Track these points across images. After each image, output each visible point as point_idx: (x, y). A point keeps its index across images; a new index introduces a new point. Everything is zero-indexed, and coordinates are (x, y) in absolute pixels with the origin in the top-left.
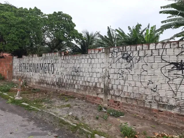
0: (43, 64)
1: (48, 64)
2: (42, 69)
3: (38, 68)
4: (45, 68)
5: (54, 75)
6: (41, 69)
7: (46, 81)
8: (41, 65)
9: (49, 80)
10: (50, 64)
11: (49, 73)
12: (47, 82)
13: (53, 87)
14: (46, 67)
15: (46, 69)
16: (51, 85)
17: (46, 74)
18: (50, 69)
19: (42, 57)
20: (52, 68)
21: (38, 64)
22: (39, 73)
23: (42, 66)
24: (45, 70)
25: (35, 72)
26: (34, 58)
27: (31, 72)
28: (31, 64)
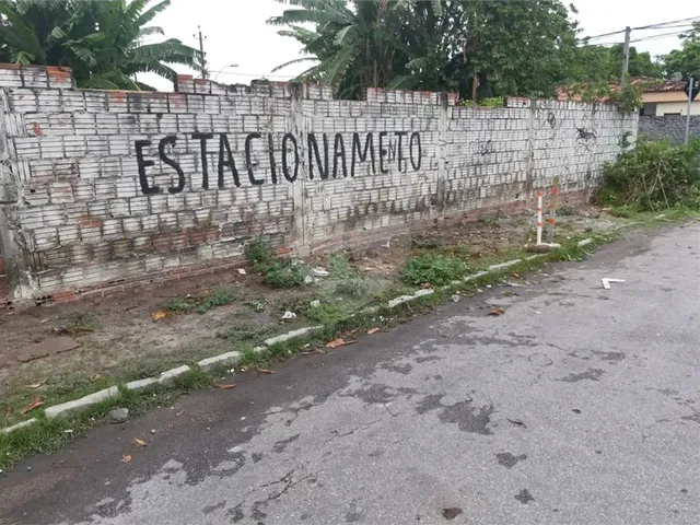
0: (370, 136)
1: (397, 133)
2: (369, 158)
3: (343, 154)
4: (383, 153)
5: (420, 176)
6: (363, 159)
7: (389, 205)
8: (363, 139)
9: (402, 197)
10: (405, 133)
11: (400, 169)
12: (393, 205)
13: (417, 215)
14: (387, 148)
15: (386, 157)
16: (412, 211)
17: (386, 178)
18: (406, 154)
19: (364, 103)
20: (415, 148)
21: (338, 136)
22: (349, 178)
23: (363, 145)
24: (382, 161)
25: (324, 176)
26: (307, 106)
27: (292, 180)
28: (289, 136)
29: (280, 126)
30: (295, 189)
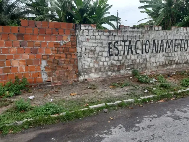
0: (172, 41)
1: (180, 40)
2: (171, 47)
3: (163, 46)
4: (175, 46)
5: (187, 53)
6: (169, 47)
7: (176, 61)
9: (180, 59)
10: (183, 40)
11: (180, 51)
12: (177, 62)
13: (185, 65)
14: (177, 44)
15: (176, 47)
16: (183, 64)
17: (176, 53)
18: (183, 46)
19: (171, 31)
20: (186, 45)
21: (162, 41)
22: (164, 53)
23: (169, 43)
24: (175, 48)
25: (157, 52)
26: (154, 32)
27: (147, 53)
28: (148, 41)
29: (146, 38)
30: (148, 55)
